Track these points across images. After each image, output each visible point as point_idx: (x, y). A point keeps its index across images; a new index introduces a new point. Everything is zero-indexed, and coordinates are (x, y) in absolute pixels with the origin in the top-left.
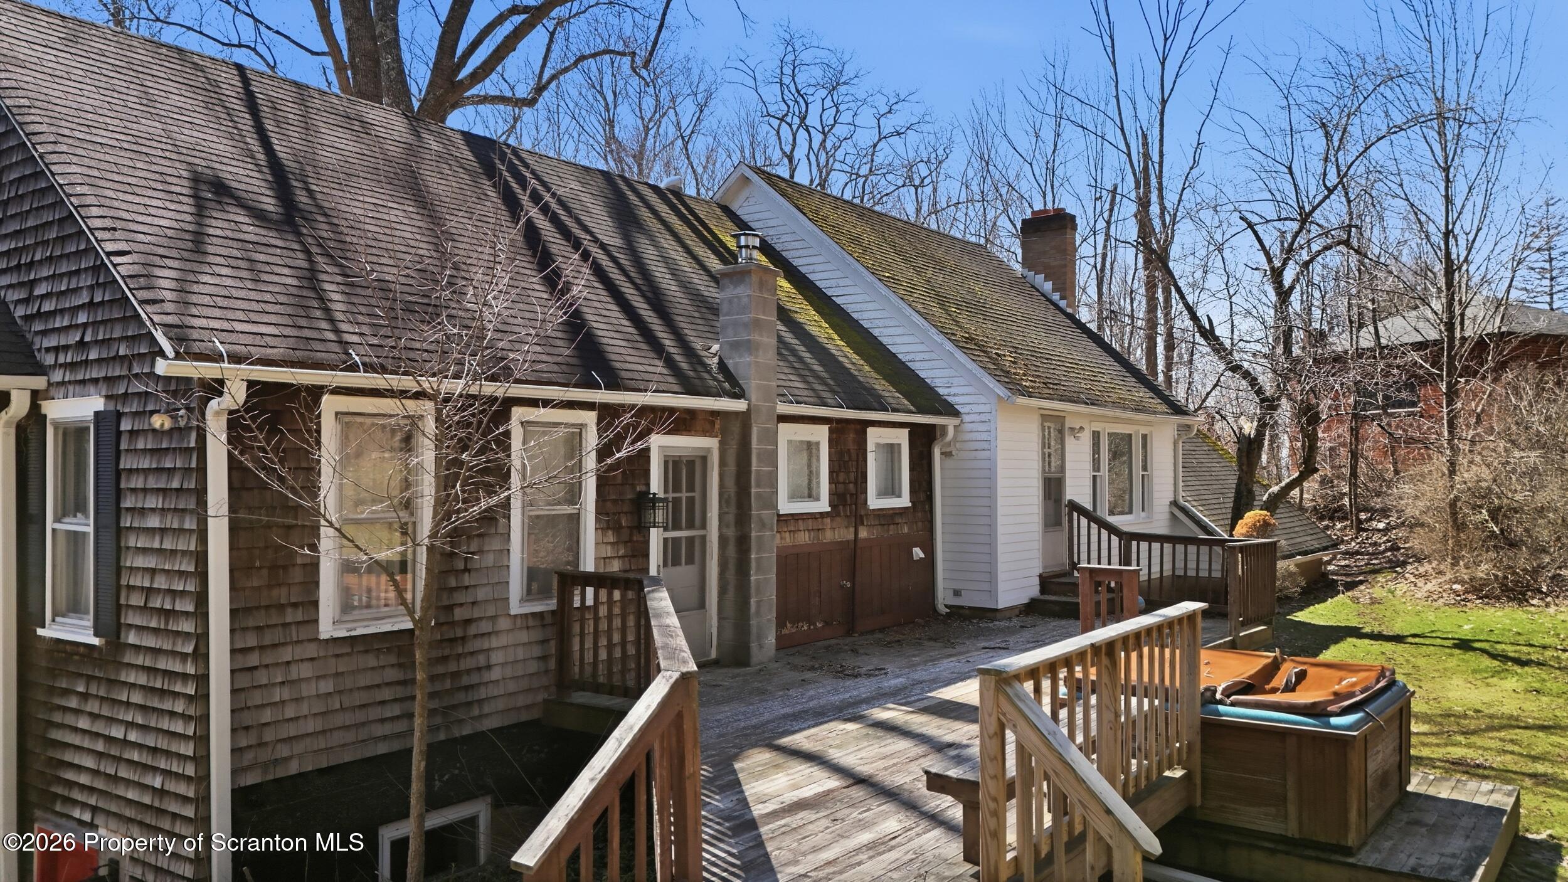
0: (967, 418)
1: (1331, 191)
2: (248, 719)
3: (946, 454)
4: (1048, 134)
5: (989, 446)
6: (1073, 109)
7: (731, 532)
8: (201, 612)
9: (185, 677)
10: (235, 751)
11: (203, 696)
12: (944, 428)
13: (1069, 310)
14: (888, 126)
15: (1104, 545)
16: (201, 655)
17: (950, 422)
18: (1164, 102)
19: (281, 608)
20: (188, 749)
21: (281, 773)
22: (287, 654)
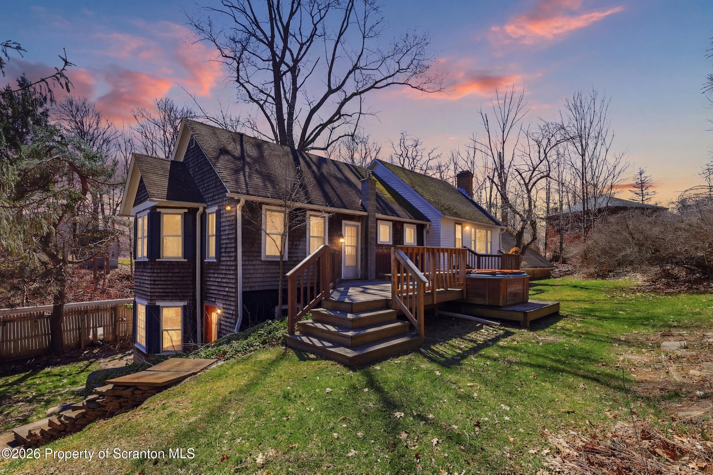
0: (433, 222)
1: (541, 161)
2: (245, 276)
3: (428, 232)
4: (472, 154)
5: (439, 230)
6: (478, 146)
7: (364, 247)
8: (236, 251)
9: (232, 265)
10: (243, 283)
11: (236, 270)
12: (426, 225)
13: (470, 198)
14: (431, 156)
15: (473, 259)
16: (236, 260)
17: (428, 223)
18: (504, 142)
19: (253, 252)
20: (233, 281)
21: (253, 289)
22: (254, 262)
